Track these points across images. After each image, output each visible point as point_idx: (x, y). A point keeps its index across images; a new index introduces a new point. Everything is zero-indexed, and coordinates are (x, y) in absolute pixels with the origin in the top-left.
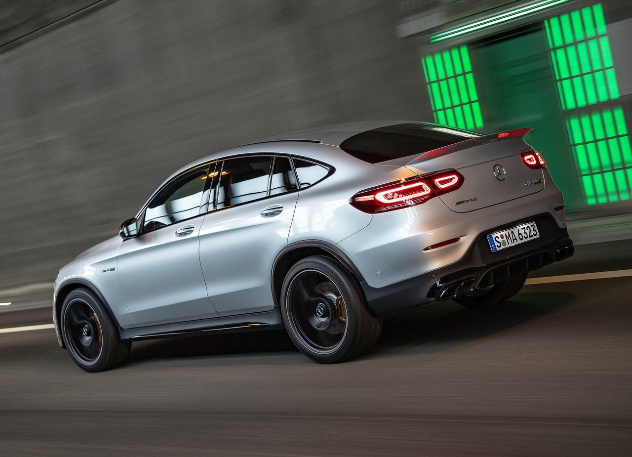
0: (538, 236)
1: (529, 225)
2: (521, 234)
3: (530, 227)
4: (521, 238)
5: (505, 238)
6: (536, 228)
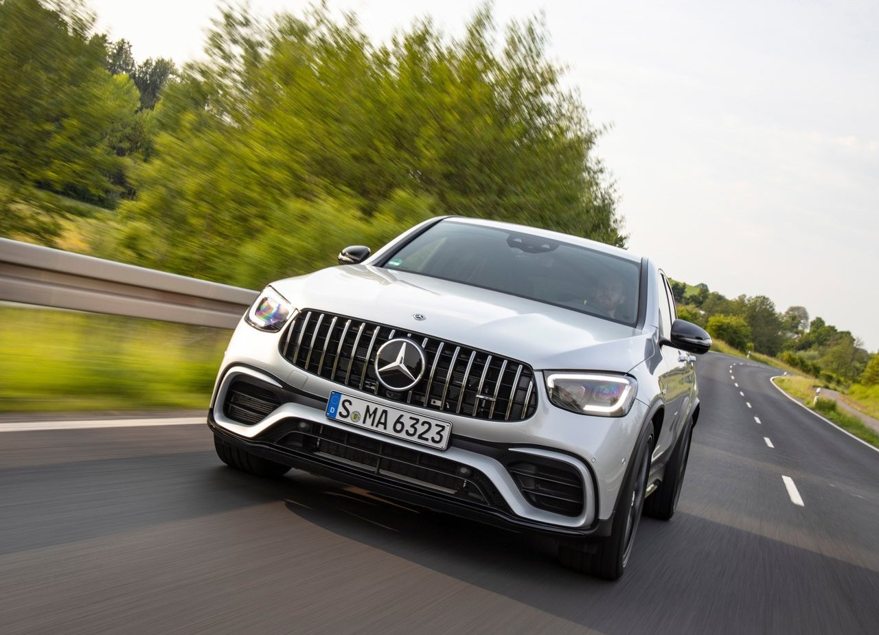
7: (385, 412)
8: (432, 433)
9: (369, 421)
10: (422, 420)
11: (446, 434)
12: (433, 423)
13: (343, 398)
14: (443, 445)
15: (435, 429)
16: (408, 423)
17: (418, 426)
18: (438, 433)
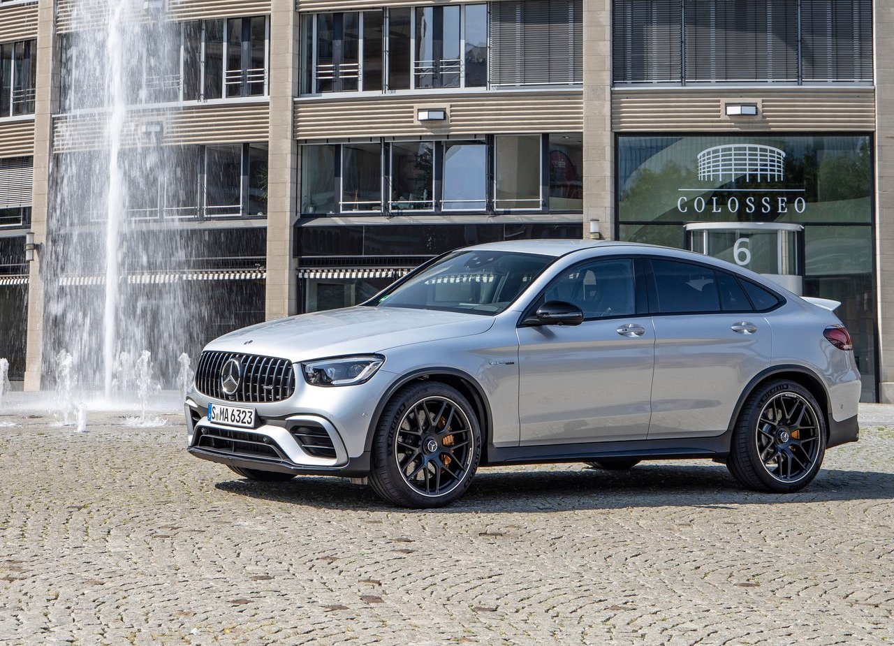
7: (227, 409)
8: (247, 419)
9: (222, 417)
10: (242, 410)
11: (253, 417)
12: (247, 410)
13: (213, 405)
14: (252, 425)
15: (248, 414)
16: (236, 413)
17: (241, 415)
18: (250, 417)
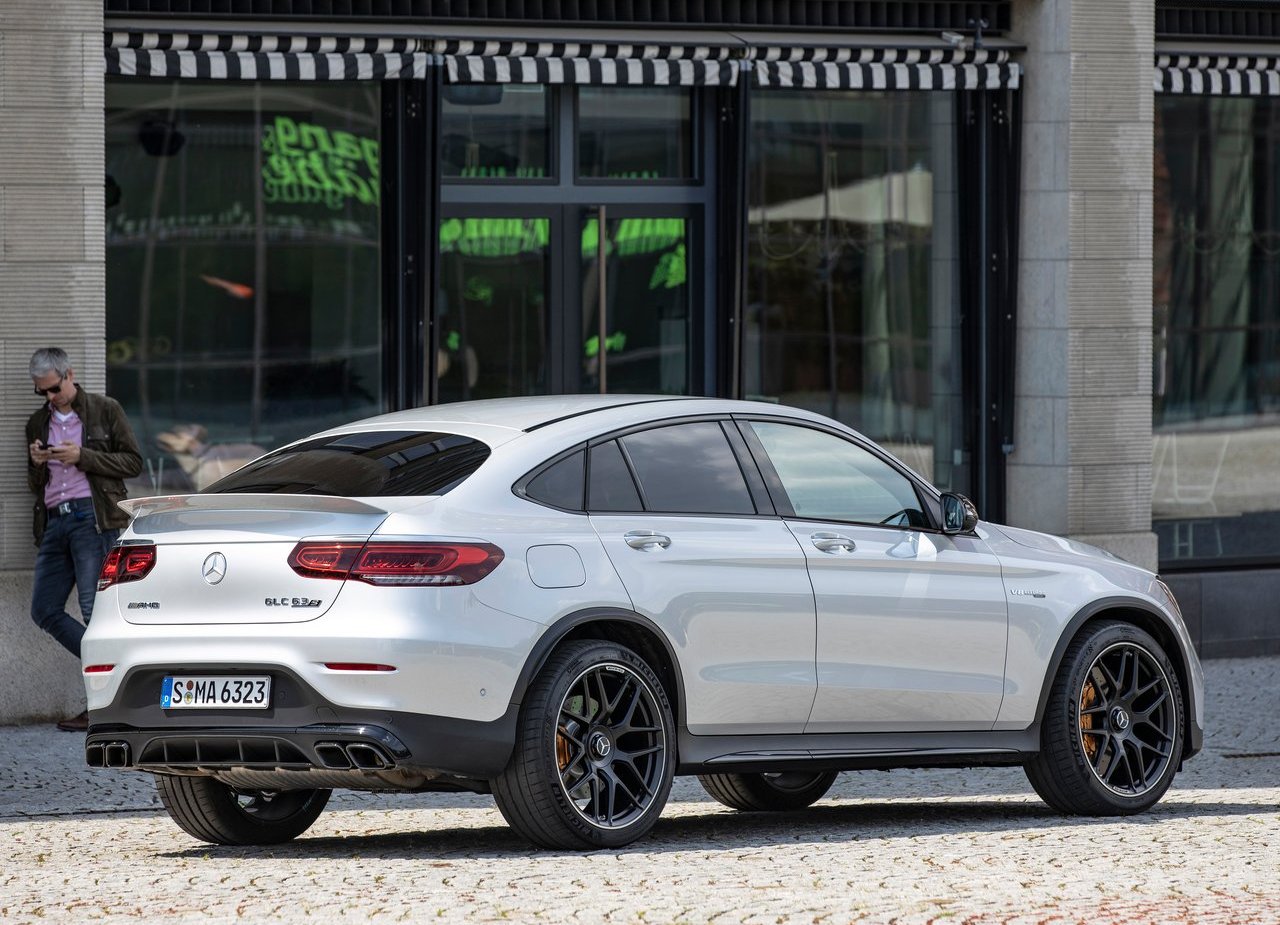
0: (264, 704)
1: (254, 680)
2: (228, 691)
3: (255, 684)
4: (225, 698)
5: (193, 691)
6: (266, 690)
